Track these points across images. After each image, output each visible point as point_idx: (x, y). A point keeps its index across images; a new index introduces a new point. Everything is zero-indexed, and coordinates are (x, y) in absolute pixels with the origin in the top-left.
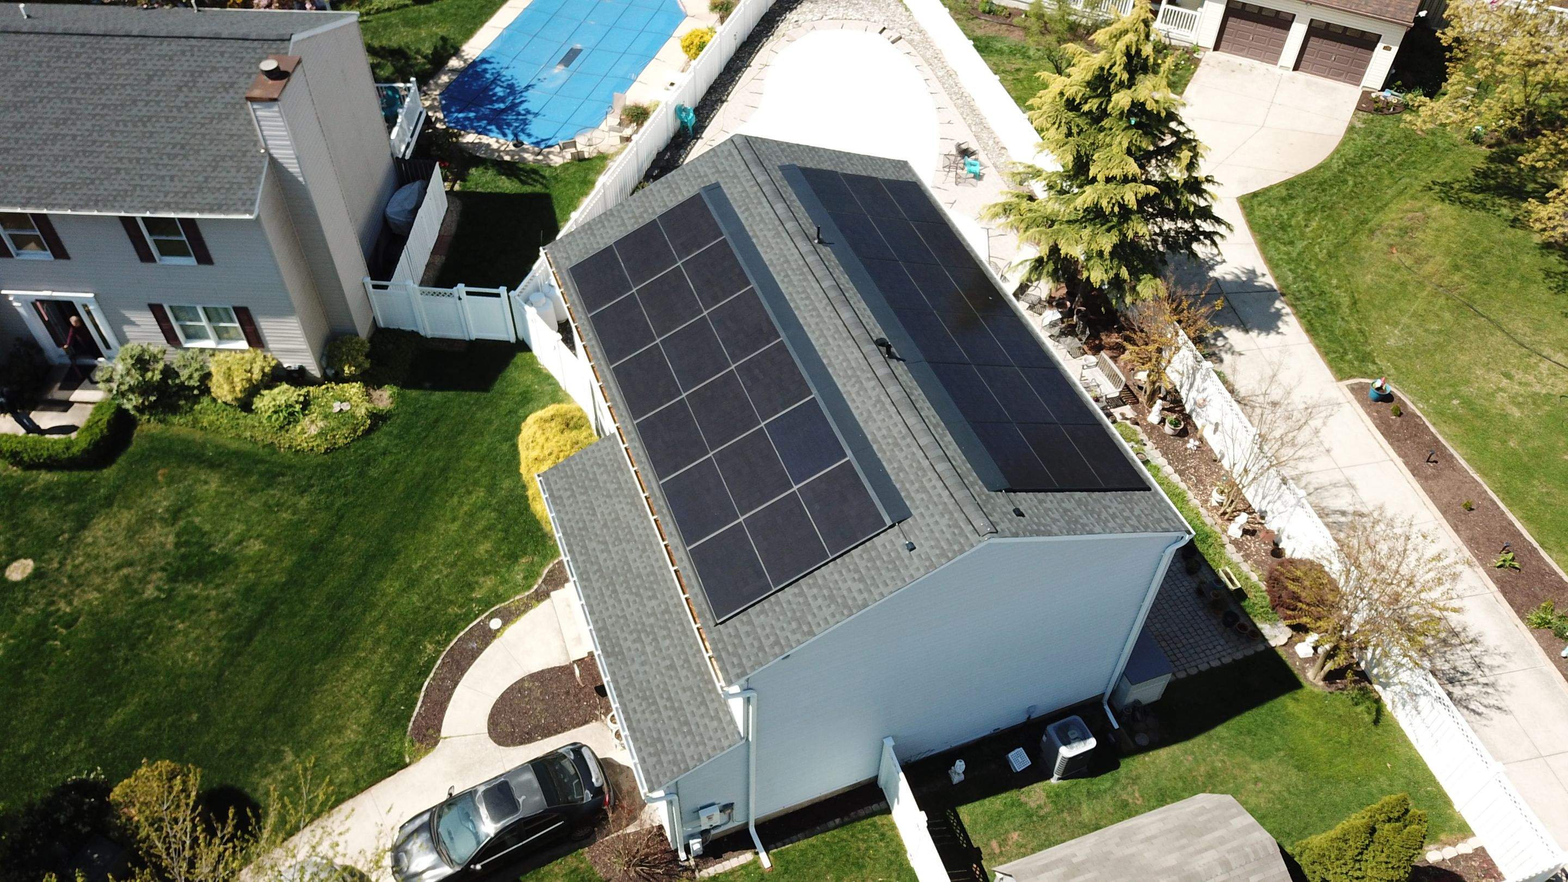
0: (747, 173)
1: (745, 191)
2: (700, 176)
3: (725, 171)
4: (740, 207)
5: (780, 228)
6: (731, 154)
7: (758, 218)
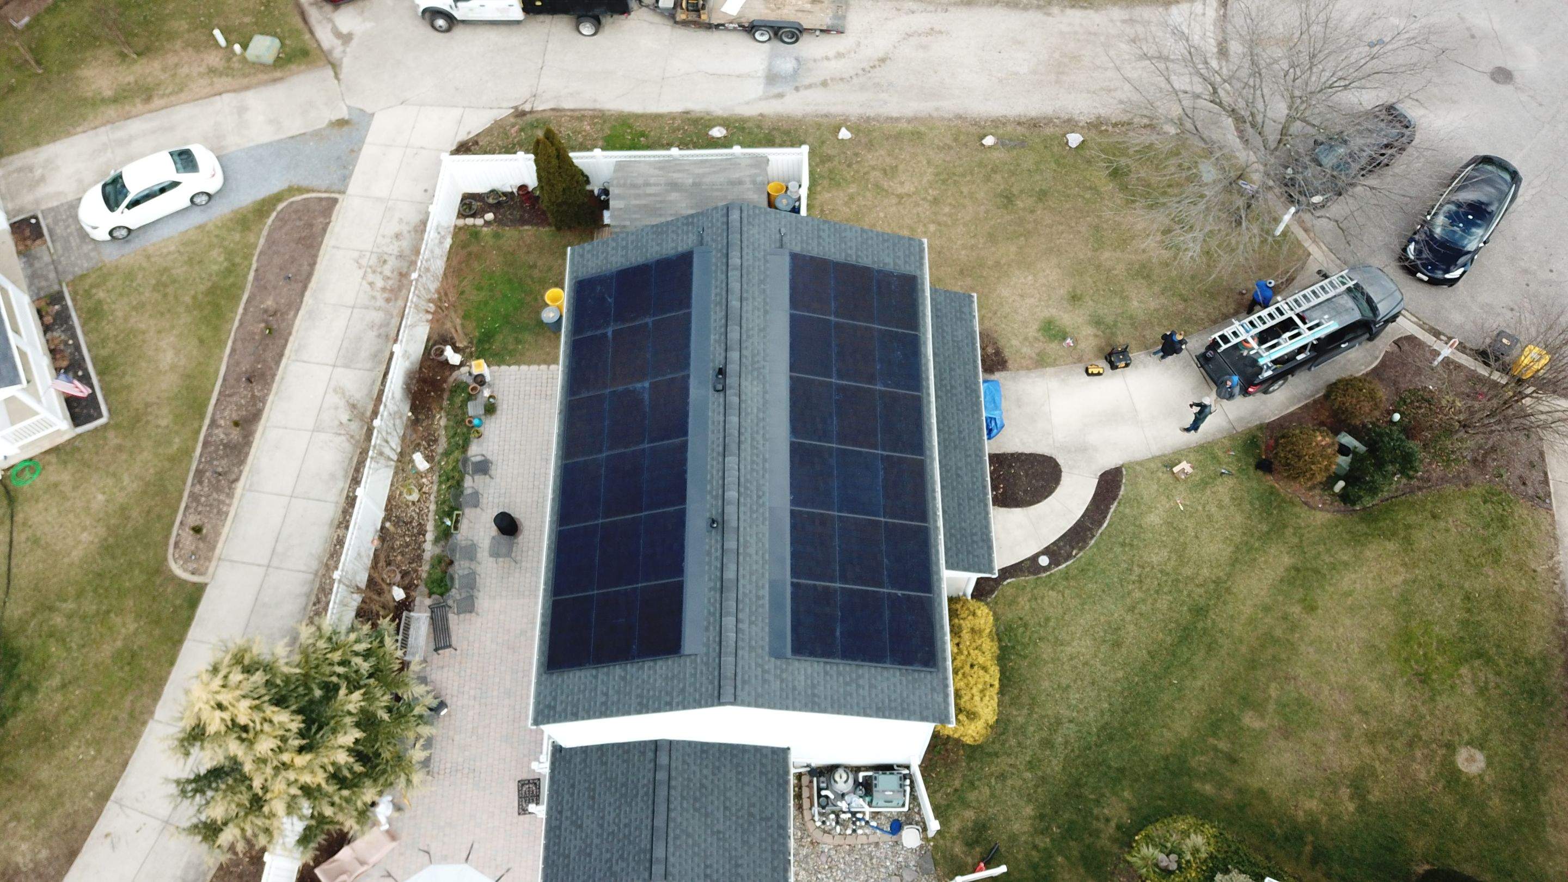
0: (740, 643)
1: (751, 623)
2: (782, 681)
3: (757, 665)
4: (763, 606)
5: (741, 550)
6: (744, 682)
7: (754, 578)
